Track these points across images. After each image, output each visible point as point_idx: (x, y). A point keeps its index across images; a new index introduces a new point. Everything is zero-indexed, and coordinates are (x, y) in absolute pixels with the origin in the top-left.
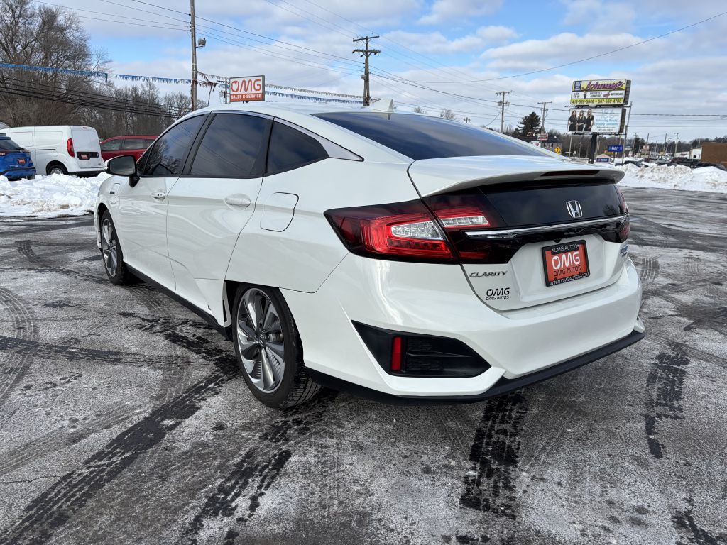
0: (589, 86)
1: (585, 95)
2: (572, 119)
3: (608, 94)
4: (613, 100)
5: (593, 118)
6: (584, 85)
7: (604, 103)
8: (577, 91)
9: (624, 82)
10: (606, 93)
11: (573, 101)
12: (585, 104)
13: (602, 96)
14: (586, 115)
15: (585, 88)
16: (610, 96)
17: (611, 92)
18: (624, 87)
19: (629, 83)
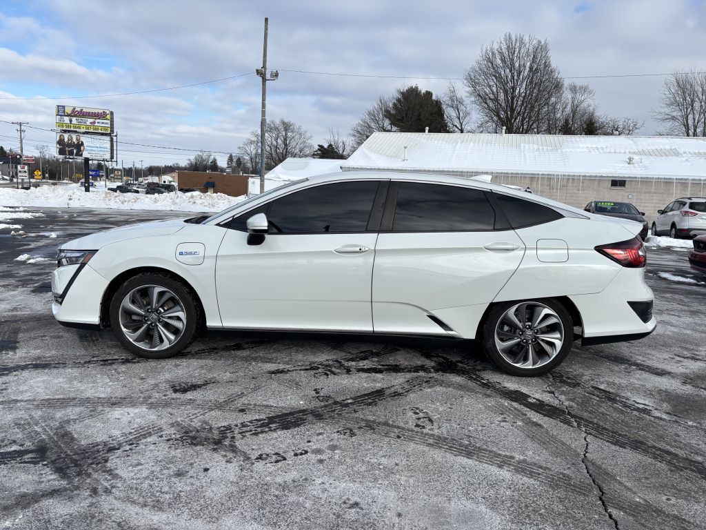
0: (74, 110)
1: (71, 121)
2: (61, 142)
3: (94, 122)
4: (100, 128)
5: (82, 144)
6: (68, 110)
7: (92, 131)
8: (61, 116)
9: (108, 112)
10: (92, 120)
11: (60, 124)
12: (72, 129)
13: (88, 123)
14: (74, 140)
15: (69, 113)
16: (96, 124)
17: (97, 121)
18: (108, 117)
19: (112, 113)
